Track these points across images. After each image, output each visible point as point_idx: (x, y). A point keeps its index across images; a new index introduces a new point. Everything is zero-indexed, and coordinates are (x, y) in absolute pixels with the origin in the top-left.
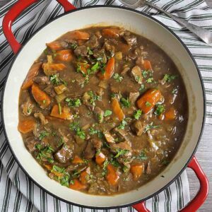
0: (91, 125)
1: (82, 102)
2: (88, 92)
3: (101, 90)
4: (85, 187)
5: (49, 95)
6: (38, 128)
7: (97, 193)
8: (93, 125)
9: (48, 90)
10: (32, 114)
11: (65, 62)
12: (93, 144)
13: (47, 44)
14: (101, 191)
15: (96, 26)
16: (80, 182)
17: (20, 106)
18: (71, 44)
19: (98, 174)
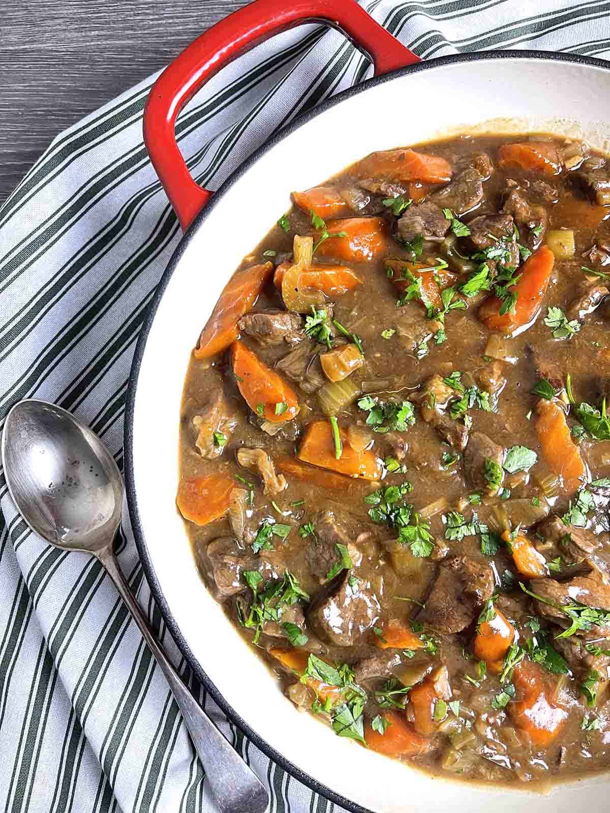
0: (453, 503)
1: (419, 411)
2: (446, 375)
3: (497, 370)
4: (428, 747)
5: (294, 385)
6: (248, 505)
7: (473, 776)
8: (463, 504)
9: (293, 364)
10: (230, 454)
11: (357, 263)
12: (462, 578)
13: (292, 197)
14: (492, 765)
15: (476, 132)
16: (411, 727)
17: (185, 420)
18: (384, 196)
19: (482, 699)
